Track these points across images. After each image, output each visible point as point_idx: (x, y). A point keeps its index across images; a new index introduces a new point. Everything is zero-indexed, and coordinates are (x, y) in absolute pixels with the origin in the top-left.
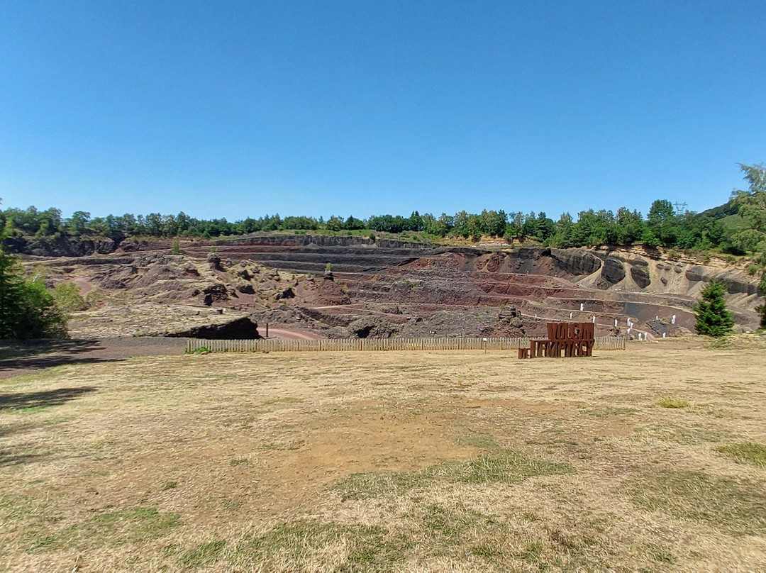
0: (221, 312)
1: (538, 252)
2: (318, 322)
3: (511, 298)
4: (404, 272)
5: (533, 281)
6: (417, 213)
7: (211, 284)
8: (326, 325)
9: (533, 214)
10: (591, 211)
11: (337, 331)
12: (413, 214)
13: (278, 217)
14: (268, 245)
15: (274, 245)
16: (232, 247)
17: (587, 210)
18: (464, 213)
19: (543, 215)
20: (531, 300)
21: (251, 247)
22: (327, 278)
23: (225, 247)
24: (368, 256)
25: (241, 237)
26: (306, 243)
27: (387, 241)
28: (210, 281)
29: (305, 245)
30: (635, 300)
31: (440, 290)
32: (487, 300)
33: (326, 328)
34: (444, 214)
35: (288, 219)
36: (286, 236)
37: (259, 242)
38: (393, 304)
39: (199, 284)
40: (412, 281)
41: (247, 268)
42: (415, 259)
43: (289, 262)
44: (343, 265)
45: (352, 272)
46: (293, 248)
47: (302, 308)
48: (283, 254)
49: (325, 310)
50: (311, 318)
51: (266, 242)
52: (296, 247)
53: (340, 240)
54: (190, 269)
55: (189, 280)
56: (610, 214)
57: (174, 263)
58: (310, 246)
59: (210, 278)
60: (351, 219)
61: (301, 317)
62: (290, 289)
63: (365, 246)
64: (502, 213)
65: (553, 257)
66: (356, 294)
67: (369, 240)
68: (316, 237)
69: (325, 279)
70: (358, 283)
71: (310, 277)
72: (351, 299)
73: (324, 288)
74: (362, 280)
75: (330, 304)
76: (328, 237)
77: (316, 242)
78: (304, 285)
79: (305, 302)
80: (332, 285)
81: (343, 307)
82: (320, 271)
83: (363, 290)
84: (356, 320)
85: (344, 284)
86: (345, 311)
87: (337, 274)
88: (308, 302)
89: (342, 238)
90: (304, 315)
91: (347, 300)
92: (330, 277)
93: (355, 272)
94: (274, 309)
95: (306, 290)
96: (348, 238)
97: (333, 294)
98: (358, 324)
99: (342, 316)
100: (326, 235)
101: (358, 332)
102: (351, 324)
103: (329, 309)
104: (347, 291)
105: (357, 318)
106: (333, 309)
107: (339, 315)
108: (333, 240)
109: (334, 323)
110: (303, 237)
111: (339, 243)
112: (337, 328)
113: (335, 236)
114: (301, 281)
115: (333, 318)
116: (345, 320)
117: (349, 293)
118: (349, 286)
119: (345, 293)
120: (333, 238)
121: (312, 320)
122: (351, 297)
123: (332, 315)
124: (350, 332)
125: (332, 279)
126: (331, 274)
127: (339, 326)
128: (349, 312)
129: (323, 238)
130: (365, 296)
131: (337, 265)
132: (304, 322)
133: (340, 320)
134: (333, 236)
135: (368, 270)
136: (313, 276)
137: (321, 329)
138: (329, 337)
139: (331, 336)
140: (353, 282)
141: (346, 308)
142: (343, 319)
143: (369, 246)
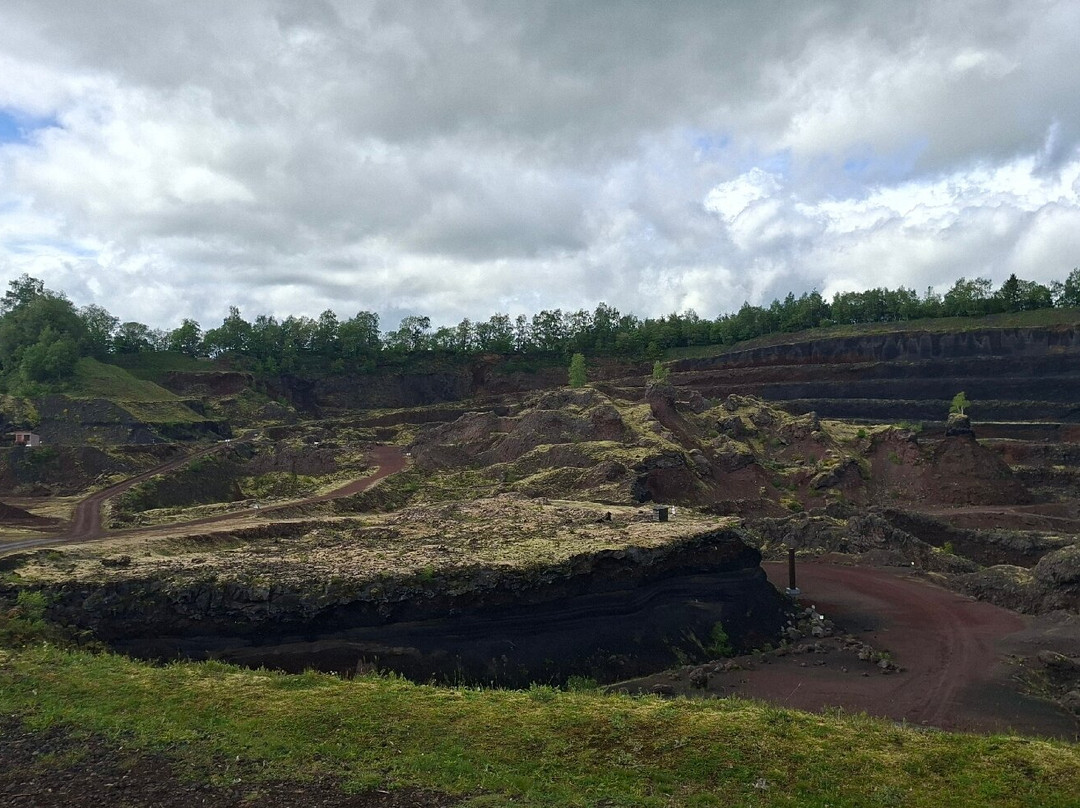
0: (662, 516)
2: (937, 550)
7: (653, 451)
8: (963, 560)
11: (1001, 579)
13: (816, 296)
14: (796, 363)
15: (810, 362)
16: (708, 373)
21: (755, 370)
22: (955, 433)
23: (694, 373)
25: (731, 350)
26: (892, 353)
28: (649, 444)
29: (888, 358)
33: (966, 570)
35: (843, 301)
36: (838, 340)
37: (773, 357)
39: (624, 453)
41: (742, 414)
43: (849, 401)
44: (996, 402)
45: (1027, 419)
46: (857, 366)
47: (889, 513)
48: (833, 383)
49: (956, 518)
50: (916, 540)
51: (790, 357)
52: (866, 365)
53: (985, 338)
54: (606, 418)
55: (604, 443)
57: (573, 407)
58: (901, 361)
59: (652, 436)
60: (1013, 283)
61: (888, 535)
62: (853, 462)
66: (1044, 477)
67: (1072, 334)
68: (917, 336)
69: (948, 435)
70: (1046, 448)
71: (907, 431)
72: (1029, 490)
73: (949, 460)
74: (1057, 439)
75: (968, 502)
76: (949, 334)
77: (919, 349)
78: (891, 454)
79: (896, 496)
80: (971, 450)
81: (1010, 510)
82: (933, 419)
83: (1062, 467)
84: (1057, 546)
85: (1003, 450)
86: (1017, 522)
87: (982, 425)
88: (905, 498)
89: (989, 333)
90: (895, 531)
91: (1020, 490)
92: (964, 430)
93: (1033, 419)
94: (812, 514)
95: (896, 466)
96: (1007, 332)
97: (977, 476)
98: (1071, 558)
99: (1010, 535)
100: (945, 330)
101: (1071, 582)
102: (1044, 558)
103: (968, 516)
104: (1014, 468)
105: (1057, 541)
106: (981, 516)
107: (999, 533)
108: (964, 340)
109: (989, 554)
110: (883, 338)
111: (981, 346)
112: (999, 568)
113: (971, 331)
114: (883, 441)
115: (983, 541)
116: (1021, 546)
117: (1022, 475)
118: (1020, 455)
119: (1011, 472)
120: (963, 335)
121: (921, 546)
122: (1028, 486)
123: (979, 532)
124: (1042, 581)
125: (973, 435)
126: (967, 420)
127: (1005, 563)
128: (1029, 525)
129: (936, 338)
130: (1070, 481)
131: (978, 403)
132: (897, 551)
133: (1004, 548)
134: (964, 330)
135: (1074, 411)
136: (916, 427)
137: (950, 571)
138: (976, 595)
139: (980, 593)
140: (1032, 444)
141: (1019, 514)
142: (1014, 545)
143: (1072, 349)
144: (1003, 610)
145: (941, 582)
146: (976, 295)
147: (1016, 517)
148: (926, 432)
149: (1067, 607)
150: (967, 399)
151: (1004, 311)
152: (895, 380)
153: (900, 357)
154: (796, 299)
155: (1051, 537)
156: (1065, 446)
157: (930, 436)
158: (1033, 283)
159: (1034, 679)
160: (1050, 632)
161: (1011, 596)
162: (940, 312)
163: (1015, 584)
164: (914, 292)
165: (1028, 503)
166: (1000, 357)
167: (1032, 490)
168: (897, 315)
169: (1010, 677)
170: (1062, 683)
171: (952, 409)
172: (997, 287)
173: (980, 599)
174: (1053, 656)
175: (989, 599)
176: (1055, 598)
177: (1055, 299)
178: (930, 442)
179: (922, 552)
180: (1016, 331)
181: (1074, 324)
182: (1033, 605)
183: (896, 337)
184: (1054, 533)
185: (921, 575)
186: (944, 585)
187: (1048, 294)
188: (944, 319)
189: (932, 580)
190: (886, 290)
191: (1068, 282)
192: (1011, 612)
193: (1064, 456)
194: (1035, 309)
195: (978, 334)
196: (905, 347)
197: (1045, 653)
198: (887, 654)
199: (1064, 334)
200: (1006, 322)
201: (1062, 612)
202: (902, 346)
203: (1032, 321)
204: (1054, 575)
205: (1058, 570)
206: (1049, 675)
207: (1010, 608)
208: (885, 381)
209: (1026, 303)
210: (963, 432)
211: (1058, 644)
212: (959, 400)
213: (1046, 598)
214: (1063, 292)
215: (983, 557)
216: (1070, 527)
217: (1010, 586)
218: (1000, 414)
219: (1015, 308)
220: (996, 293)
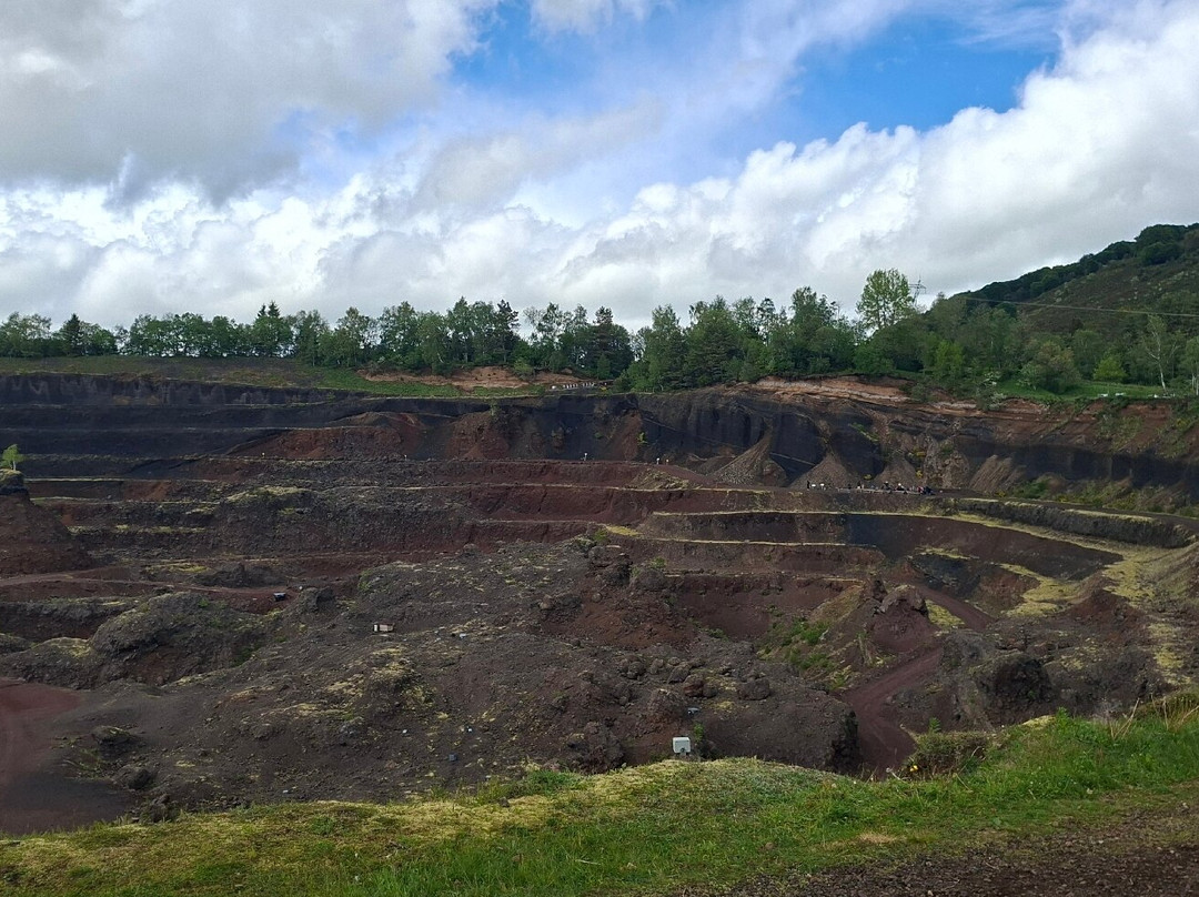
1: (604, 405)
3: (557, 523)
4: (251, 470)
5: (607, 476)
6: (273, 310)
9: (582, 312)
10: (720, 304)
11: (55, 654)
12: (263, 311)
17: (709, 301)
18: (406, 309)
19: (605, 314)
20: (611, 521)
22: (5, 492)
24: (136, 430)
27: (189, 385)
30: (863, 508)
31: (362, 512)
32: (493, 529)
33: (13, 648)
34: (352, 312)
38: (229, 561)
40: (278, 491)
42: (279, 433)
44: (54, 457)
45: (87, 475)
53: (42, 384)
56: (767, 308)
60: (74, 324)
63: (123, 400)
64: (505, 309)
65: (645, 414)
66: (106, 537)
67: (137, 385)
70: (109, 507)
72: (89, 553)
74: (120, 496)
75: (21, 570)
80: (24, 511)
81: (68, 577)
83: (125, 526)
84: (117, 612)
85: (61, 509)
86: (75, 590)
87: (38, 483)
89: (47, 378)
91: (79, 555)
92: (18, 489)
93: (95, 475)
96: (68, 378)
97: (30, 541)
98: (130, 624)
99: (66, 605)
101: (130, 649)
102: (102, 626)
103: (19, 587)
104: (73, 530)
105: (118, 607)
106: (34, 585)
107: (55, 603)
108: (17, 385)
109: (42, 628)
111: (39, 392)
112: (53, 643)
113: (27, 374)
115: (35, 615)
116: (78, 616)
117: (82, 537)
118: (80, 515)
119: (69, 534)
120: (17, 378)
122: (88, 549)
123: (31, 605)
124: (100, 651)
125: (25, 494)
126: (19, 477)
127: (60, 636)
128: (89, 592)
130: (134, 542)
131: (34, 457)
133: (60, 619)
134: (18, 373)
135: (137, 467)
138: (25, 677)
139: (30, 673)
140: (94, 503)
141: (78, 581)
142: (70, 615)
143: (138, 401)
144: (53, 688)
146: (32, 334)
147: (74, 583)
149: (125, 676)
150: (20, 452)
151: (64, 354)
155: (110, 603)
156: (128, 504)
158: (96, 327)
159: (88, 760)
160: (106, 706)
161: (65, 671)
163: (71, 658)
165: (87, 567)
166: (59, 406)
167: (93, 553)
169: (59, 762)
170: (116, 757)
172: (56, 327)
173: (30, 680)
174: (108, 731)
175: (41, 679)
176: (113, 668)
177: (120, 346)
180: (79, 376)
181: (139, 374)
182: (88, 678)
184: (114, 598)
187: (113, 339)
191: (133, 328)
192: (65, 690)
193: (127, 514)
194: (99, 354)
195: (34, 378)
197: (99, 730)
199: (129, 384)
200: (68, 366)
201: (120, 682)
203: (96, 368)
204: (113, 643)
205: (117, 637)
206: (103, 752)
207: (64, 685)
209: (89, 347)
210: (16, 491)
211: (112, 718)
212: (11, 454)
213: (105, 668)
214: (128, 339)
215: (35, 632)
216: (132, 590)
217: (65, 661)
218: (58, 470)
219: (77, 352)
220: (54, 334)
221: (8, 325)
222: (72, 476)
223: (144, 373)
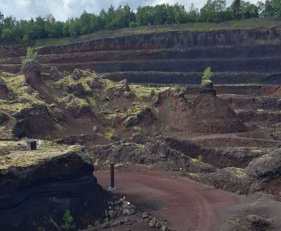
0: (33, 146)
2: (194, 160)
7: (27, 105)
8: (208, 165)
11: (229, 176)
13: (127, 8)
14: (115, 49)
15: (123, 49)
16: (61, 56)
21: (90, 54)
22: (205, 92)
23: (53, 56)
24: (268, 58)
25: (76, 41)
26: (170, 44)
28: (24, 101)
29: (168, 47)
33: (208, 171)
35: (142, 10)
36: (140, 35)
37: (102, 46)
39: (8, 107)
41: (83, 81)
43: (146, 73)
44: (227, 73)
45: (242, 82)
46: (151, 51)
47: (168, 140)
48: (137, 62)
49: (205, 141)
50: (183, 155)
51: (111, 45)
52: (155, 51)
53: (222, 35)
58: (177, 48)
59: (26, 96)
60: (237, 2)
61: (168, 153)
62: (148, 110)
63: (261, 42)
66: (253, 116)
67: (268, 33)
68: (185, 33)
69: (201, 92)
70: (254, 100)
71: (178, 90)
72: (244, 124)
73: (201, 107)
74: (259, 94)
75: (212, 132)
76: (202, 32)
77: (186, 41)
78: (170, 104)
79: (173, 130)
80: (213, 101)
81: (234, 136)
82: (193, 84)
83: (262, 110)
84: (258, 155)
85: (231, 100)
86: (238, 143)
87: (220, 87)
88: (177, 130)
89: (224, 32)
90: (171, 150)
91: (239, 125)
92: (210, 90)
93: (247, 82)
94: (124, 142)
95: (173, 112)
96: (234, 31)
97: (217, 117)
98: (265, 162)
99: (233, 150)
100: (200, 30)
101: (265, 176)
102: (251, 163)
103: (211, 140)
104: (237, 111)
105: (258, 153)
106: (218, 140)
107: (228, 149)
108: (210, 36)
109: (222, 161)
110: (165, 34)
111: (220, 40)
112: (227, 169)
113: (215, 31)
114: (165, 97)
115: (219, 154)
116: (239, 156)
117: (241, 115)
118: (240, 104)
119: (235, 114)
120: (210, 33)
121: (186, 158)
122: (243, 121)
123: (217, 149)
124: (250, 175)
125: (214, 93)
126: (212, 84)
127: (231, 166)
128: (244, 144)
129: (196, 34)
131: (217, 73)
132: (172, 162)
133: (231, 157)
134: (211, 30)
135: (268, 78)
136: (183, 88)
137: (201, 172)
138: (215, 186)
139: (217, 184)
140: (246, 97)
141: (239, 138)
142: (235, 156)
143: (269, 42)
144: (228, 193)
145: (196, 179)
146: (218, 9)
147: (237, 139)
148: (189, 91)
149: (262, 189)
150: (211, 71)
151: (232, 19)
152: (172, 60)
153: (176, 46)
154: (115, 9)
155: (255, 150)
156: (264, 98)
157: (192, 93)
158: (248, 3)
160: (253, 204)
161: (234, 185)
162: (197, 19)
163: (236, 178)
164: (183, 7)
165: (243, 131)
166: (230, 47)
167: (246, 124)
168: (174, 20)
171: (203, 77)
173: (217, 188)
174: (255, 218)
175: (222, 187)
176: (257, 185)
177: (260, 12)
178: (191, 97)
179: (186, 162)
180: (239, 31)
181: (270, 27)
182: (245, 189)
183: (173, 33)
184: (257, 148)
185: (185, 175)
186: (198, 181)
187: (256, 9)
188: (200, 23)
189: (191, 178)
190: (168, 5)
192: (234, 194)
193: (263, 103)
194: (249, 18)
195: (218, 33)
196: (178, 40)
197: (250, 217)
198: (165, 223)
199: (264, 33)
200: (234, 25)
201: (260, 193)
202: (176, 40)
203: (248, 25)
204: (256, 172)
205: (259, 169)
206: (253, 229)
207: (233, 192)
208: (167, 60)
209: (245, 14)
210: (210, 91)
211: (256, 211)
212: (207, 72)
213: (252, 185)
214: (264, 9)
215: (219, 163)
216: (265, 145)
217: (233, 179)
218: (230, 80)
219: (238, 17)
220: (228, 8)
221: (206, 5)
222: (236, 83)
223: (273, 26)
